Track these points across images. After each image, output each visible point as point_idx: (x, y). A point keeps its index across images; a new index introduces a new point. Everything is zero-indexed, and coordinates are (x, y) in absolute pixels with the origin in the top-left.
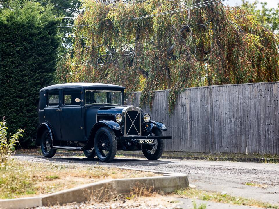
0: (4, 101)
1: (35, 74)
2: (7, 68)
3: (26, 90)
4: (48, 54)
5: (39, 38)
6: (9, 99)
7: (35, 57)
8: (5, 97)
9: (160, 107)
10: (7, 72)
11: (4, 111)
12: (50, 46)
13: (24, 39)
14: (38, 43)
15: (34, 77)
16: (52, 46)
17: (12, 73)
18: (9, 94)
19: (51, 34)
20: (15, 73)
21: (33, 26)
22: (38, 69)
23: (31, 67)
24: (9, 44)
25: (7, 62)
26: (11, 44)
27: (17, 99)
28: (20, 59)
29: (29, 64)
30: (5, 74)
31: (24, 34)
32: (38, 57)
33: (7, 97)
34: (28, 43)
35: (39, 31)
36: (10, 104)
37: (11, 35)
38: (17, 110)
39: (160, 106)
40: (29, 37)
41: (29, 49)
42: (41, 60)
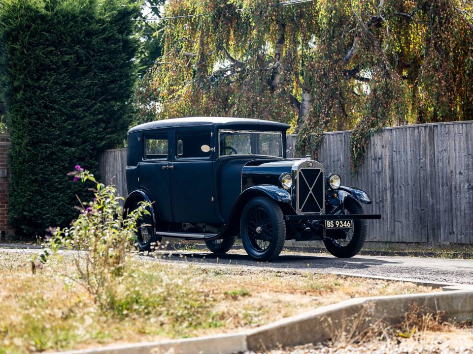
0: (41, 151)
1: (95, 104)
2: (46, 93)
3: (80, 132)
4: (117, 67)
5: (101, 39)
6: (50, 148)
7: (95, 72)
8: (43, 145)
9: (334, 162)
10: (46, 101)
11: (42, 169)
12: (121, 54)
13: (76, 41)
14: (101, 48)
15: (93, 109)
16: (124, 55)
17: (55, 102)
18: (49, 138)
19: (124, 32)
20: (60, 101)
21: (92, 18)
22: (100, 94)
23: (88, 92)
24: (49, 49)
25: (46, 82)
26: (54, 49)
27: (65, 148)
28: (70, 76)
29: (85, 86)
30: (43, 102)
31: (76, 32)
32: (101, 73)
33: (47, 145)
34: (84, 48)
35: (102, 27)
36: (53, 156)
37: (53, 33)
38: (64, 167)
39: (332, 160)
40: (85, 37)
41: (84, 58)
42: (106, 78)
